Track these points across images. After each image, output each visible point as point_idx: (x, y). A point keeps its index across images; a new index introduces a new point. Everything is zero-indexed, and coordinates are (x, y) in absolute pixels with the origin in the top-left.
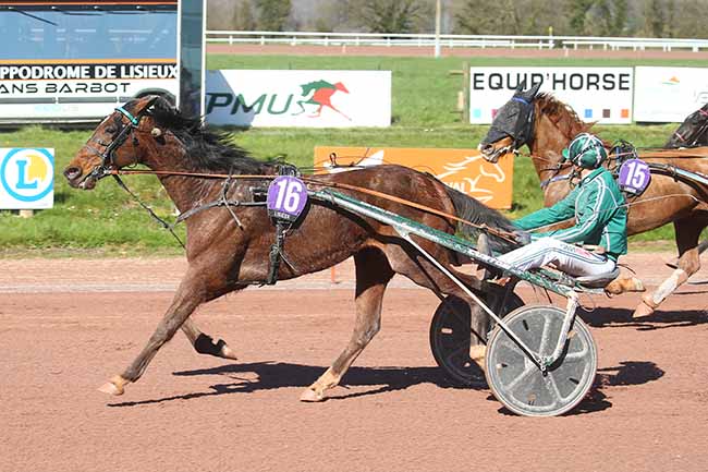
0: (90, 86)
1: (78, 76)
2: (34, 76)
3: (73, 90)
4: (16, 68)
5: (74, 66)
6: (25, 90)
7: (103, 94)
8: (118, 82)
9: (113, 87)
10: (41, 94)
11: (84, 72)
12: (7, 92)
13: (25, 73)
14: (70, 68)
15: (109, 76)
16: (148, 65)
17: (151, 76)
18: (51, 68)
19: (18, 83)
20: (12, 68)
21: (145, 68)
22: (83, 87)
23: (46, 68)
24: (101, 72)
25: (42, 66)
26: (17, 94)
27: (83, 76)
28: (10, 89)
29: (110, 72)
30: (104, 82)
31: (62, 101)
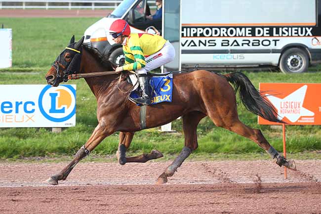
0: (251, 42)
1: (244, 35)
2: (214, 35)
3: (241, 44)
4: (201, 29)
5: (241, 28)
6: (208, 44)
7: (261, 47)
8: (271, 39)
9: (267, 43)
10: (219, 47)
11: (248, 32)
12: (195, 45)
13: (207, 32)
14: (238, 29)
15: (265, 35)
16: (292, 27)
17: (293, 35)
18: (225, 29)
19: (203, 39)
20: (199, 29)
21: (290, 29)
22: (248, 42)
23: (222, 29)
24: (259, 32)
25: (219, 28)
26: (202, 47)
27: (247, 35)
28: (197, 44)
29: (265, 32)
30: (261, 39)
31: (233, 52)
